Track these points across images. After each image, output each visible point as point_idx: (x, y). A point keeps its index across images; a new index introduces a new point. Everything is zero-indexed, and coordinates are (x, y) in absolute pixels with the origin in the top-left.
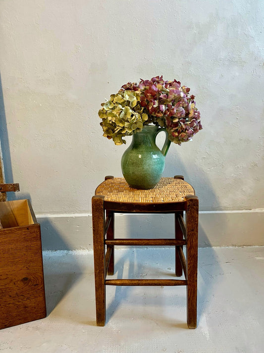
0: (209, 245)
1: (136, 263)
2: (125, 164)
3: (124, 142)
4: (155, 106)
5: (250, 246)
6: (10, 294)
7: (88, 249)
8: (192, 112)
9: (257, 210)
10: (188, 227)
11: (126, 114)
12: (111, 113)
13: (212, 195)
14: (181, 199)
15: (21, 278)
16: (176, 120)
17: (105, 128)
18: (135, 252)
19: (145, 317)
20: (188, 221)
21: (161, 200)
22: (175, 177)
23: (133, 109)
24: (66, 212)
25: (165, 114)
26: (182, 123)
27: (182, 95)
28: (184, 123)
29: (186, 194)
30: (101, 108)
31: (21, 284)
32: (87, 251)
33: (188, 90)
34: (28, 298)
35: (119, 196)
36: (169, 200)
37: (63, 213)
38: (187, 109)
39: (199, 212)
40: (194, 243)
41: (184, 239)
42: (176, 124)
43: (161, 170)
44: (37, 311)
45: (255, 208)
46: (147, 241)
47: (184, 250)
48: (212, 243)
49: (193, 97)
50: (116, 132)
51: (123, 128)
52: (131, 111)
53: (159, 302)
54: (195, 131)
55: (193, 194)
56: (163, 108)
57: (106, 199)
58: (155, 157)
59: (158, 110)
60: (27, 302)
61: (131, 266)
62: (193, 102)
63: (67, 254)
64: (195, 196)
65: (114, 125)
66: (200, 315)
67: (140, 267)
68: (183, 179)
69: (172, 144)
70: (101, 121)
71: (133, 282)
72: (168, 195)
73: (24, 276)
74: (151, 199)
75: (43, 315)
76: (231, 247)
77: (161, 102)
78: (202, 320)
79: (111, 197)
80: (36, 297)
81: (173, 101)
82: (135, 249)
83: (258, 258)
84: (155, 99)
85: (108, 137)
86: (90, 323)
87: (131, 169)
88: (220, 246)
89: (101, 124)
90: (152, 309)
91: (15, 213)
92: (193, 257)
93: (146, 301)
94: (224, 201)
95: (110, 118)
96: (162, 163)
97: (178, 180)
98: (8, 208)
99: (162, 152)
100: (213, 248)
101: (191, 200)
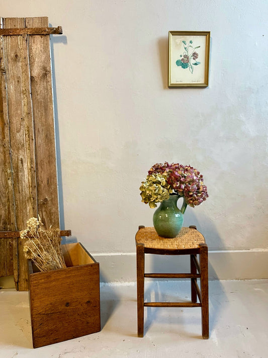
0: (217, 279)
1: (160, 293)
2: (156, 221)
3: (156, 206)
4: (177, 186)
5: (250, 279)
6: (79, 313)
7: (120, 281)
8: (201, 188)
9: (254, 250)
10: (201, 265)
11: (159, 190)
12: (148, 189)
13: (218, 238)
14: (196, 246)
15: (86, 301)
16: (191, 194)
17: (144, 198)
18: (158, 284)
19: (171, 331)
20: (201, 261)
21: (183, 247)
22: (190, 227)
23: (163, 187)
24: (103, 252)
25: (184, 190)
26: (195, 195)
27: (195, 178)
28: (196, 194)
29: (199, 242)
30: (141, 185)
31: (85, 306)
32: (120, 283)
33: (198, 173)
34: (90, 316)
35: (154, 243)
36: (188, 247)
37: (101, 253)
38: (198, 186)
39: (209, 252)
40: (206, 277)
41: (198, 273)
42: (191, 196)
43: (181, 225)
44: (95, 326)
45: (253, 248)
46: (173, 275)
47: (198, 282)
48: (219, 277)
49: (201, 176)
50: (152, 201)
51: (157, 199)
52: (162, 188)
53: (180, 321)
54: (204, 199)
55: (204, 243)
56: (183, 186)
57: (145, 246)
58: (177, 216)
59: (180, 187)
60: (89, 319)
61: (157, 295)
62: (202, 179)
63: (104, 286)
64: (205, 244)
65: (151, 196)
66: (211, 330)
67: (163, 295)
68: (196, 229)
69: (188, 206)
70: (141, 192)
71: (164, 304)
72: (187, 243)
73: (87, 300)
74: (176, 246)
75: (98, 329)
76: (234, 280)
77: (182, 183)
78: (213, 334)
79: (148, 245)
80: (94, 316)
81: (189, 183)
82: (157, 282)
83: (256, 289)
84: (178, 181)
85: (145, 202)
86: (133, 335)
87: (160, 224)
88: (226, 279)
89: (141, 194)
90: (175, 327)
91: (70, 253)
92: (205, 287)
93: (171, 321)
94: (228, 243)
95: (148, 192)
96: (182, 220)
97: (193, 230)
98: (66, 249)
99: (181, 211)
100: (221, 281)
101: (203, 247)
